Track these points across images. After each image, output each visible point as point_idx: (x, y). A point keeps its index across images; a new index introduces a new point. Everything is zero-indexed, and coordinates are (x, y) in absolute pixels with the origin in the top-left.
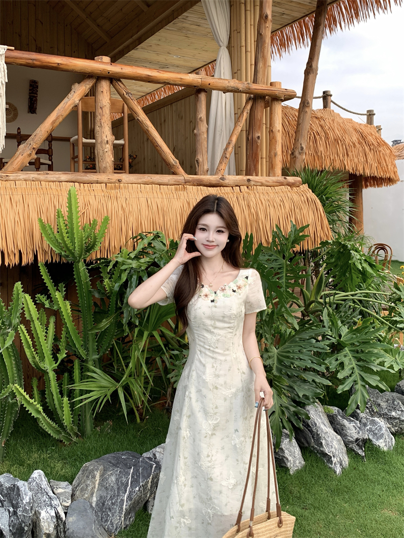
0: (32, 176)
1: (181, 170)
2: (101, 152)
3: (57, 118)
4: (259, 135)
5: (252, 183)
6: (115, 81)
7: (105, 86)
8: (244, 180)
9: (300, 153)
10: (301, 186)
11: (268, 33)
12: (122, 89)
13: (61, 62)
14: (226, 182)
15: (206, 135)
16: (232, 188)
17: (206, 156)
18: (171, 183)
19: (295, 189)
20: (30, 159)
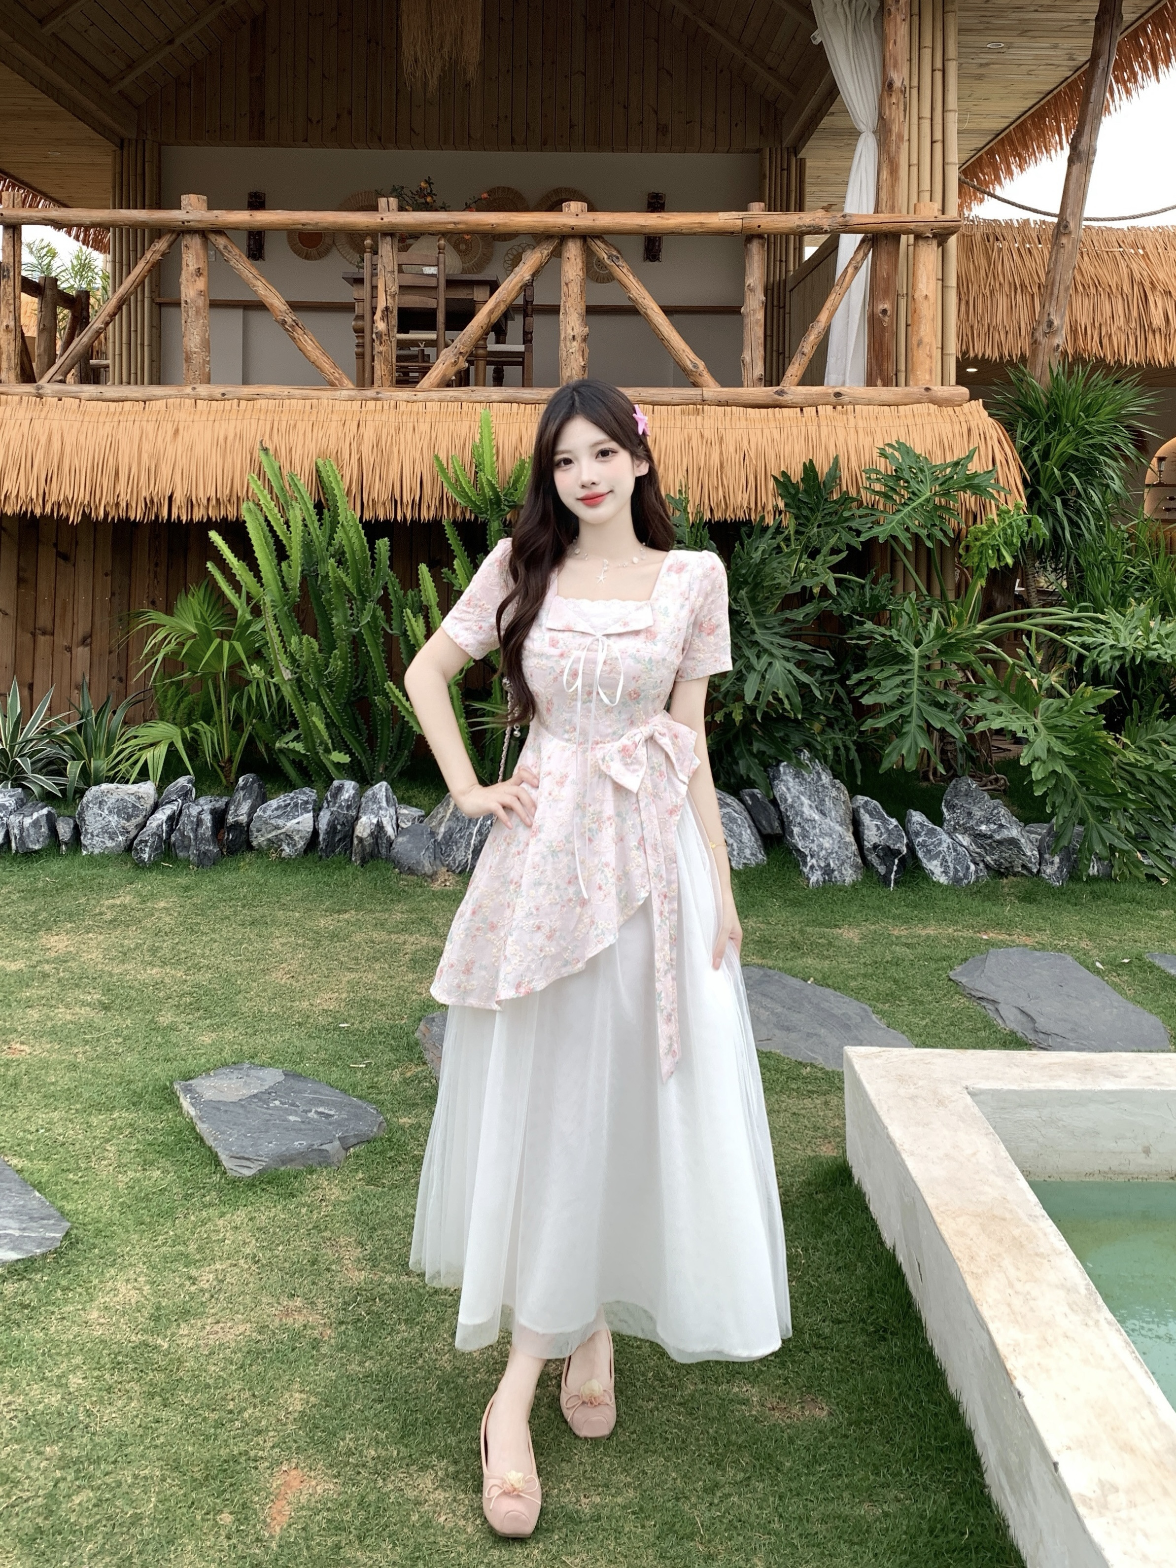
0: (451, 394)
1: (707, 377)
2: (565, 354)
3: (497, 305)
4: (887, 306)
5: (845, 399)
6: (589, 240)
7: (573, 250)
8: (828, 394)
9: (1045, 334)
10: (966, 405)
11: (895, 114)
12: (602, 251)
13: (498, 221)
14: (787, 398)
15: (760, 316)
16: (802, 410)
17: (759, 353)
18: (675, 401)
19: (950, 409)
20: (456, 369)
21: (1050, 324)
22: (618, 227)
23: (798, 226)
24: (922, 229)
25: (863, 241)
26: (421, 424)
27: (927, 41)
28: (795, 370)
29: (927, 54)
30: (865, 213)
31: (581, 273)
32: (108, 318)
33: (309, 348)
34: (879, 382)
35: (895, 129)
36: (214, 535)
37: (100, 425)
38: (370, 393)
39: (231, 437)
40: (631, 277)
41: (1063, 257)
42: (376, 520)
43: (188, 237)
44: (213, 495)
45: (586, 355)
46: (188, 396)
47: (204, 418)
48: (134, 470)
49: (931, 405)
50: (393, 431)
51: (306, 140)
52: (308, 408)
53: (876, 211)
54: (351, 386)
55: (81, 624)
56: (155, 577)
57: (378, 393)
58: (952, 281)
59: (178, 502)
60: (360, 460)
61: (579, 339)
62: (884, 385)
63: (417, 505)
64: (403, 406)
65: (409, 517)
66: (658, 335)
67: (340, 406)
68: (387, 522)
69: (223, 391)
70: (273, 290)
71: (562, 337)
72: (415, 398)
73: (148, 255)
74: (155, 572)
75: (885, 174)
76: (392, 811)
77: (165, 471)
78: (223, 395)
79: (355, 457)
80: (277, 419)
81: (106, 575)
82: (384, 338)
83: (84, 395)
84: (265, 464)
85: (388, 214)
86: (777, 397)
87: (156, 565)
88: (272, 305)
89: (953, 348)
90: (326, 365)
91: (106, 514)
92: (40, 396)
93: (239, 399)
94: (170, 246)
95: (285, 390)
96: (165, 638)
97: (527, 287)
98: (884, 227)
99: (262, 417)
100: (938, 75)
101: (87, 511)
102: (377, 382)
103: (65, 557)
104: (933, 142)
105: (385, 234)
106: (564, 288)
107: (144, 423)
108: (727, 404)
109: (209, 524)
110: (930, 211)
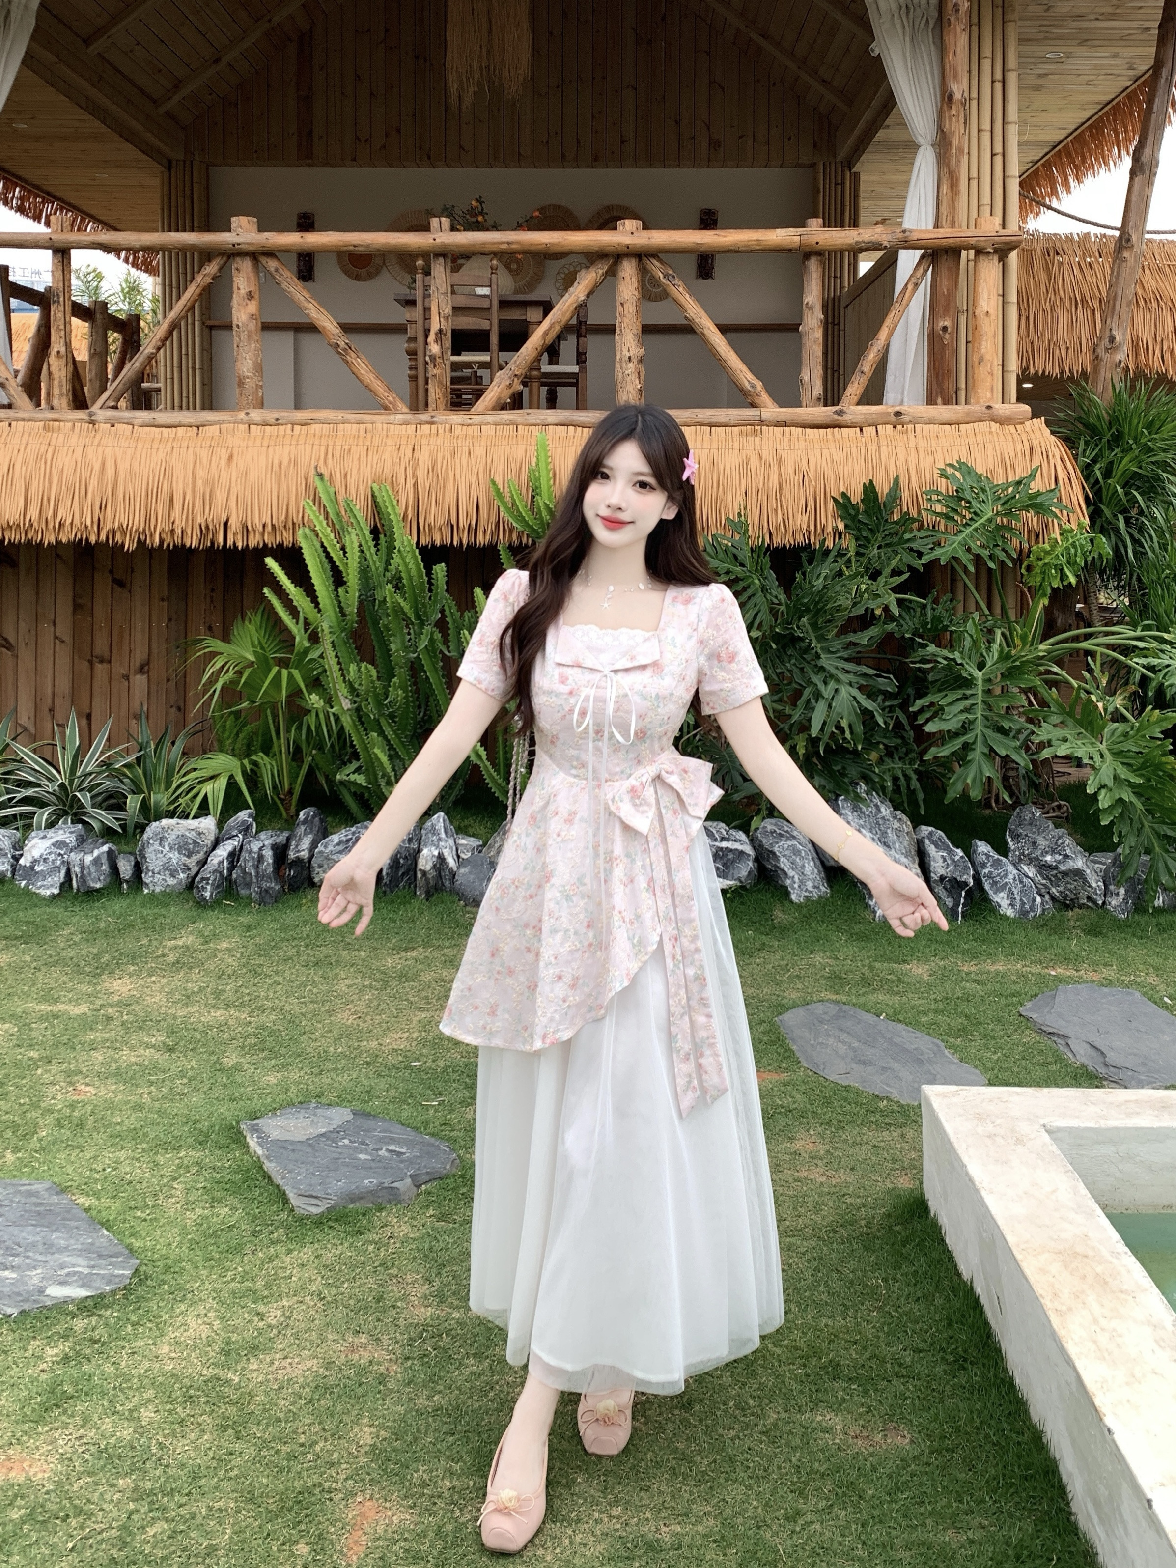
0: (506, 417)
1: (765, 398)
2: (620, 375)
3: (551, 327)
4: (947, 323)
5: (906, 418)
6: (645, 259)
7: (628, 270)
8: (888, 414)
9: (1107, 350)
10: (1028, 424)
11: (955, 127)
12: (657, 269)
13: (552, 241)
14: (847, 418)
15: (819, 334)
16: (861, 430)
17: (818, 372)
18: (732, 422)
19: (1012, 428)
20: (510, 391)
21: (1112, 339)
22: (674, 246)
23: (857, 242)
24: (983, 244)
25: (923, 257)
26: (476, 448)
27: (987, 52)
28: (854, 389)
29: (986, 64)
30: (923, 228)
31: (636, 293)
32: (159, 344)
33: (362, 372)
34: (939, 400)
35: (955, 142)
36: (270, 562)
37: (154, 451)
38: (425, 417)
39: (285, 462)
40: (687, 296)
41: (1126, 270)
42: (433, 545)
43: (238, 259)
44: (269, 521)
45: (642, 377)
46: (242, 421)
47: (258, 443)
48: (189, 496)
49: (992, 424)
50: (448, 455)
51: (354, 159)
52: (362, 432)
53: (936, 226)
54: (406, 410)
55: (138, 652)
56: (212, 601)
57: (432, 417)
58: (1013, 298)
59: (233, 528)
60: (415, 485)
61: (635, 360)
62: (945, 403)
63: (473, 530)
64: (458, 430)
65: (465, 542)
66: (715, 355)
67: (395, 430)
68: (443, 547)
69: (276, 415)
70: (326, 313)
71: (618, 358)
72: (470, 421)
73: (199, 278)
74: (212, 597)
75: (945, 189)
76: (451, 842)
77: (220, 496)
78: (277, 419)
79: (410, 482)
80: (331, 443)
81: (163, 600)
82: (438, 360)
83: (137, 421)
84: (320, 489)
85: (440, 234)
86: (836, 417)
87: (213, 590)
88: (324, 328)
89: (1014, 365)
90: (379, 388)
91: (162, 541)
92: (93, 423)
93: (293, 424)
94: (221, 269)
95: (339, 415)
96: (223, 667)
97: (581, 307)
98: (945, 242)
99: (317, 442)
100: (998, 86)
101: (142, 538)
102: (432, 406)
103: (121, 584)
104: (993, 155)
105: (437, 255)
106: (619, 309)
107: (198, 449)
108: (785, 425)
109: (264, 551)
110: (990, 226)
